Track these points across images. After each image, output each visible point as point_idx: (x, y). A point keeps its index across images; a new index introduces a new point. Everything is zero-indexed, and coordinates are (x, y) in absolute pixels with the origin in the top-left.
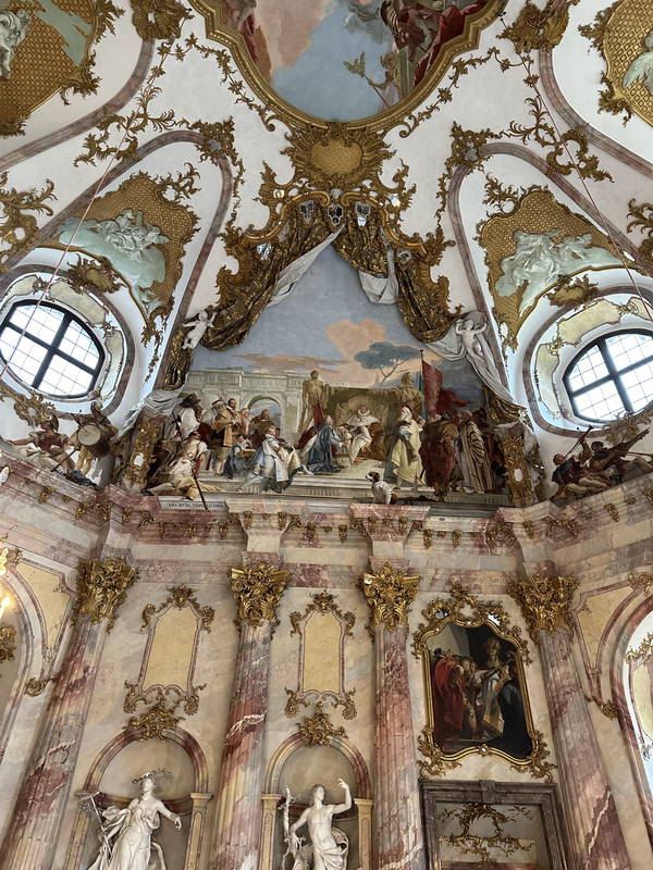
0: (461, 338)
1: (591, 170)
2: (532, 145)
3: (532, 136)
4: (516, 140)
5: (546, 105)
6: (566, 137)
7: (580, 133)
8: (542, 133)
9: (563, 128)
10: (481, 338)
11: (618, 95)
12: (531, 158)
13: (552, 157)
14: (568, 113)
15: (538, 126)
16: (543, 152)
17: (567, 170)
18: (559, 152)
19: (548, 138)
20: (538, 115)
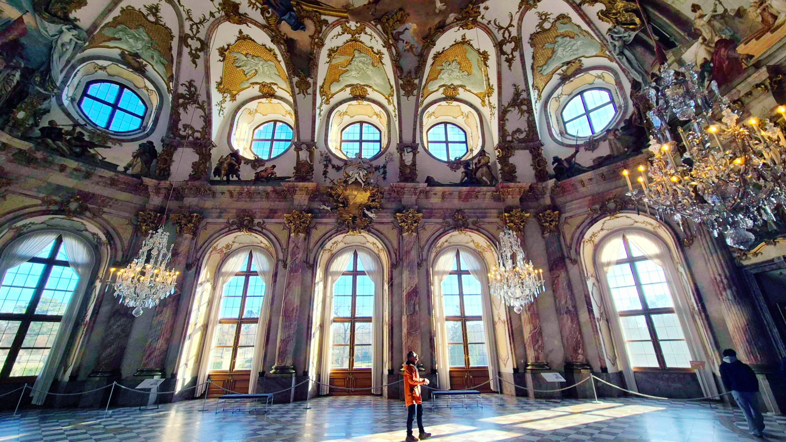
0: (61, 32)
1: (194, 57)
2: (187, 24)
3: (191, 23)
4: (185, 16)
5: (207, 25)
6: (199, 39)
7: (205, 46)
8: (195, 27)
9: (202, 35)
10: (73, 43)
11: (226, 53)
12: (181, 26)
13: (188, 36)
14: (209, 36)
15: (196, 24)
16: (187, 31)
17: (188, 46)
18: (192, 39)
19: (195, 32)
20: (201, 23)
